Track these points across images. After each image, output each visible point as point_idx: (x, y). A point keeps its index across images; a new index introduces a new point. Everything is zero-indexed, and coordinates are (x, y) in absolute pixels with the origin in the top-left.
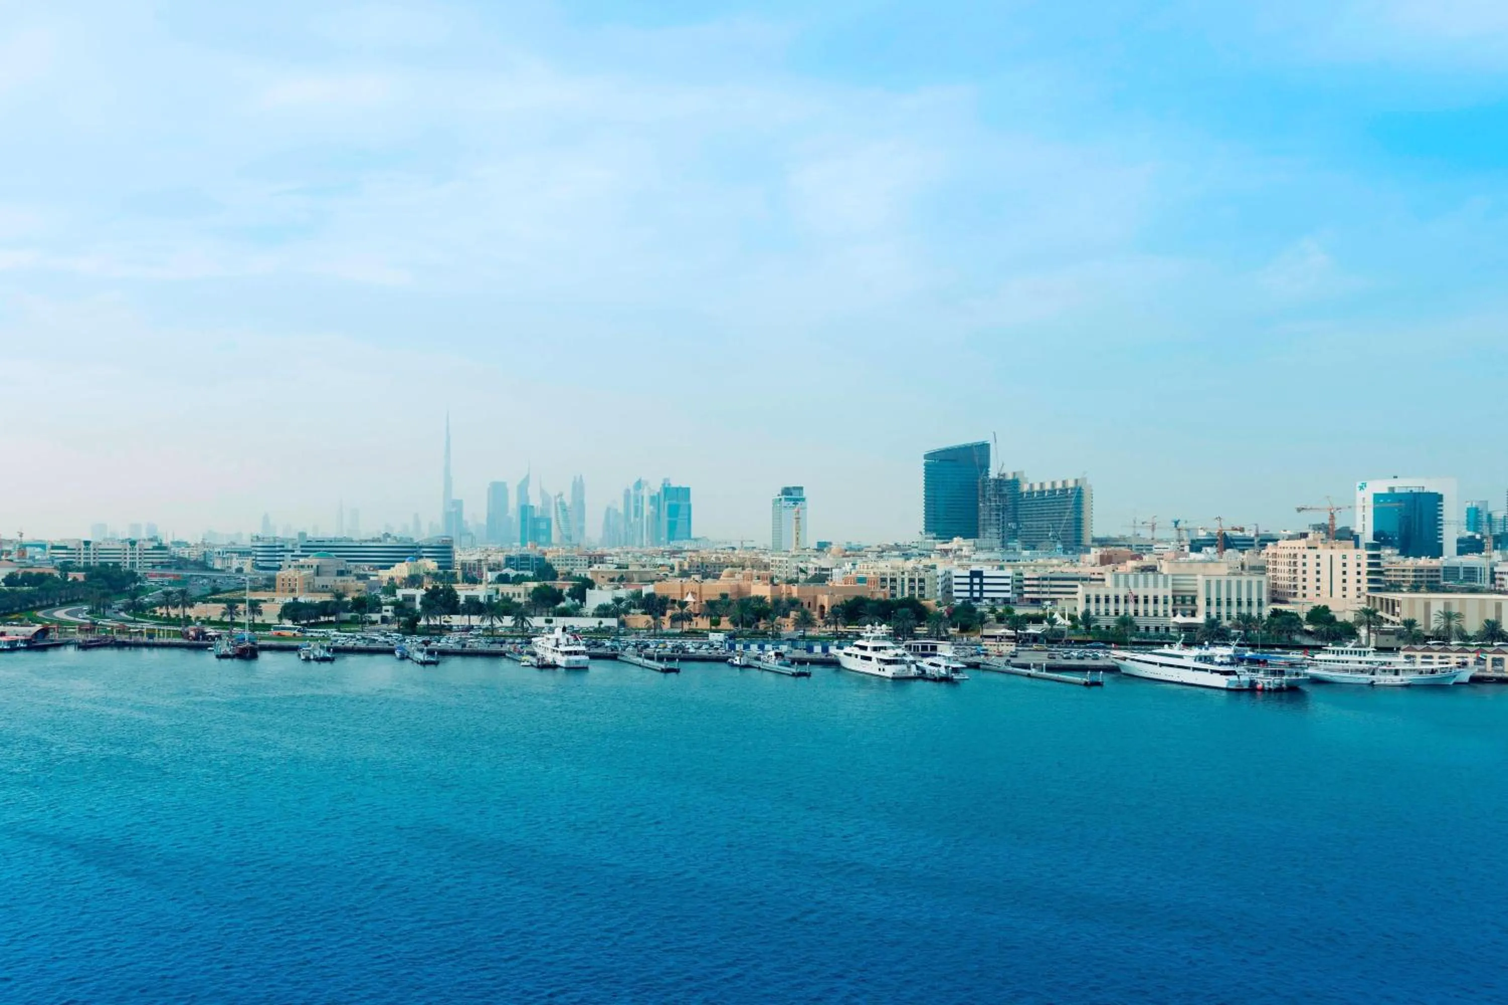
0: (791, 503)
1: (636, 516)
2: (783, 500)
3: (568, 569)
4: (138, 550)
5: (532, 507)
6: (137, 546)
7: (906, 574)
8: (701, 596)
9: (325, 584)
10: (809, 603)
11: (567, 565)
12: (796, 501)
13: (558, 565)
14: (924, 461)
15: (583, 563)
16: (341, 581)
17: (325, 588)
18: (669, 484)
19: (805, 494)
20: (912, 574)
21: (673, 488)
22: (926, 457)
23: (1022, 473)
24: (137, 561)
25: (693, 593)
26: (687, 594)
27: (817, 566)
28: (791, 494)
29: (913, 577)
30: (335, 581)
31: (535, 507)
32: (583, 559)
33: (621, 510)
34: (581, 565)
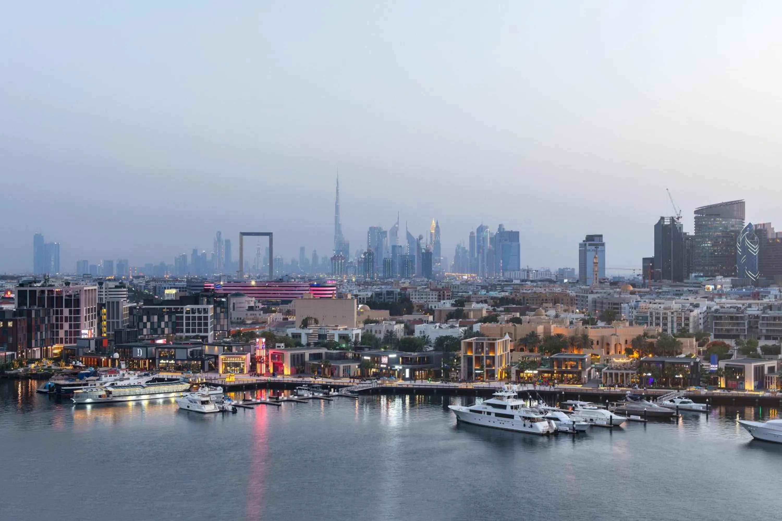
0: (593, 247)
1: (479, 252)
2: (587, 245)
3: (422, 302)
4: (104, 288)
5: (401, 246)
6: (104, 286)
7: (675, 313)
8: (515, 335)
9: (239, 317)
10: (598, 342)
11: (422, 298)
12: (596, 246)
13: (415, 298)
14: (695, 215)
15: (434, 296)
16: (251, 315)
17: (239, 320)
18: (504, 229)
19: (604, 240)
20: (680, 314)
21: (506, 232)
22: (696, 212)
23: (770, 224)
24: (104, 296)
25: (510, 334)
26: (505, 334)
27: (611, 302)
28: (594, 241)
29: (680, 316)
30: (247, 314)
31: (403, 246)
32: (434, 294)
33: (468, 248)
34: (432, 298)
